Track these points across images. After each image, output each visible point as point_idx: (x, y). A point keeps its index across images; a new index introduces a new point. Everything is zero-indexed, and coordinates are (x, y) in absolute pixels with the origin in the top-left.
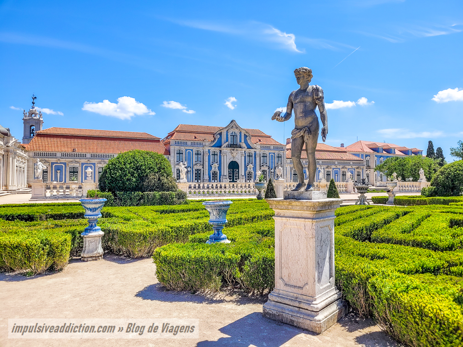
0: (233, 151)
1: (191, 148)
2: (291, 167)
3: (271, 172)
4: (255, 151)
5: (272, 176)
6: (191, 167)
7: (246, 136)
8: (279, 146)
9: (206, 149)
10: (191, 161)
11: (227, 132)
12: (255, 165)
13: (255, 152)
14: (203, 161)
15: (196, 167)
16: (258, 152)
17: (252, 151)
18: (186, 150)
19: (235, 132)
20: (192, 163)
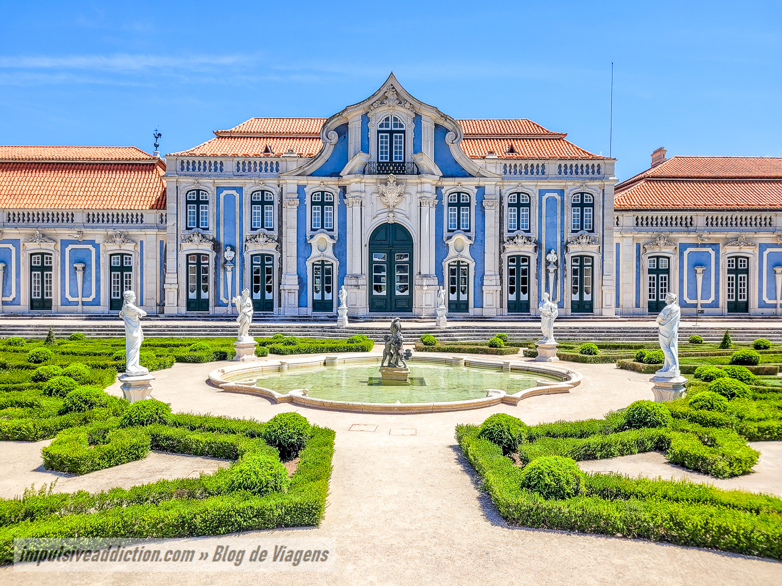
0: (382, 188)
1: (236, 182)
2: (638, 245)
3: (548, 263)
4: (482, 184)
5: (552, 277)
6: (238, 246)
7: (440, 131)
8: (585, 163)
9: (291, 185)
10: (238, 226)
11: (365, 119)
12: (480, 237)
13: (481, 189)
14: (280, 227)
15: (253, 248)
16: (491, 187)
17: (469, 186)
18: (219, 189)
19: (396, 119)
20: (241, 235)
